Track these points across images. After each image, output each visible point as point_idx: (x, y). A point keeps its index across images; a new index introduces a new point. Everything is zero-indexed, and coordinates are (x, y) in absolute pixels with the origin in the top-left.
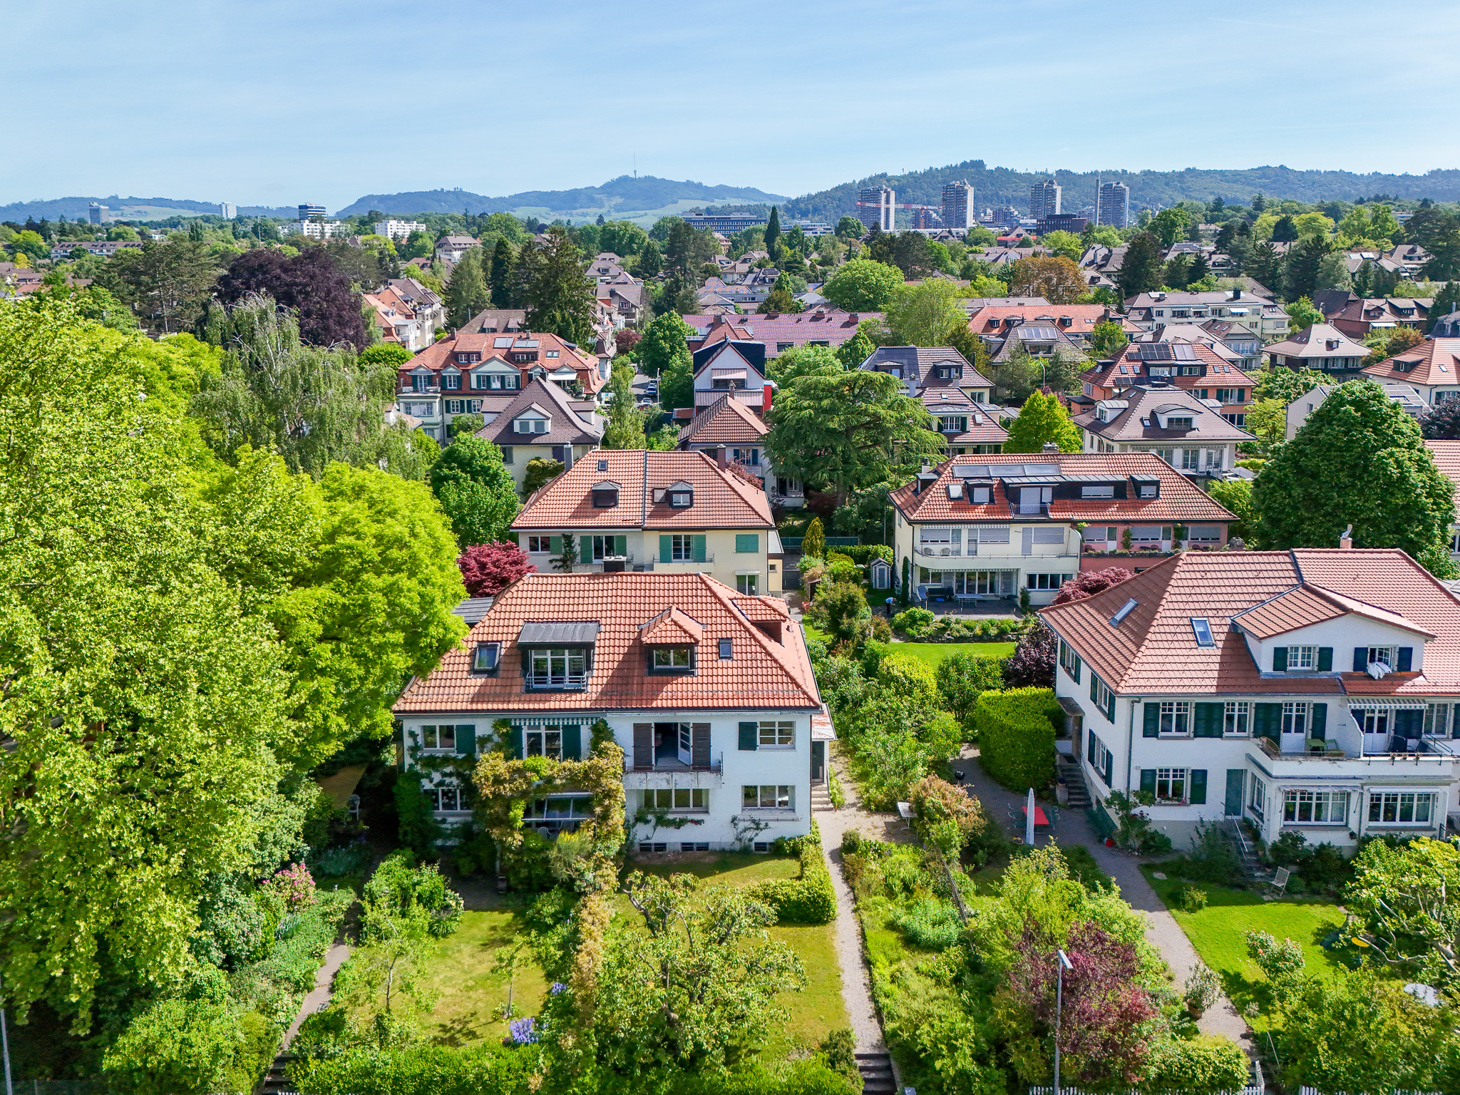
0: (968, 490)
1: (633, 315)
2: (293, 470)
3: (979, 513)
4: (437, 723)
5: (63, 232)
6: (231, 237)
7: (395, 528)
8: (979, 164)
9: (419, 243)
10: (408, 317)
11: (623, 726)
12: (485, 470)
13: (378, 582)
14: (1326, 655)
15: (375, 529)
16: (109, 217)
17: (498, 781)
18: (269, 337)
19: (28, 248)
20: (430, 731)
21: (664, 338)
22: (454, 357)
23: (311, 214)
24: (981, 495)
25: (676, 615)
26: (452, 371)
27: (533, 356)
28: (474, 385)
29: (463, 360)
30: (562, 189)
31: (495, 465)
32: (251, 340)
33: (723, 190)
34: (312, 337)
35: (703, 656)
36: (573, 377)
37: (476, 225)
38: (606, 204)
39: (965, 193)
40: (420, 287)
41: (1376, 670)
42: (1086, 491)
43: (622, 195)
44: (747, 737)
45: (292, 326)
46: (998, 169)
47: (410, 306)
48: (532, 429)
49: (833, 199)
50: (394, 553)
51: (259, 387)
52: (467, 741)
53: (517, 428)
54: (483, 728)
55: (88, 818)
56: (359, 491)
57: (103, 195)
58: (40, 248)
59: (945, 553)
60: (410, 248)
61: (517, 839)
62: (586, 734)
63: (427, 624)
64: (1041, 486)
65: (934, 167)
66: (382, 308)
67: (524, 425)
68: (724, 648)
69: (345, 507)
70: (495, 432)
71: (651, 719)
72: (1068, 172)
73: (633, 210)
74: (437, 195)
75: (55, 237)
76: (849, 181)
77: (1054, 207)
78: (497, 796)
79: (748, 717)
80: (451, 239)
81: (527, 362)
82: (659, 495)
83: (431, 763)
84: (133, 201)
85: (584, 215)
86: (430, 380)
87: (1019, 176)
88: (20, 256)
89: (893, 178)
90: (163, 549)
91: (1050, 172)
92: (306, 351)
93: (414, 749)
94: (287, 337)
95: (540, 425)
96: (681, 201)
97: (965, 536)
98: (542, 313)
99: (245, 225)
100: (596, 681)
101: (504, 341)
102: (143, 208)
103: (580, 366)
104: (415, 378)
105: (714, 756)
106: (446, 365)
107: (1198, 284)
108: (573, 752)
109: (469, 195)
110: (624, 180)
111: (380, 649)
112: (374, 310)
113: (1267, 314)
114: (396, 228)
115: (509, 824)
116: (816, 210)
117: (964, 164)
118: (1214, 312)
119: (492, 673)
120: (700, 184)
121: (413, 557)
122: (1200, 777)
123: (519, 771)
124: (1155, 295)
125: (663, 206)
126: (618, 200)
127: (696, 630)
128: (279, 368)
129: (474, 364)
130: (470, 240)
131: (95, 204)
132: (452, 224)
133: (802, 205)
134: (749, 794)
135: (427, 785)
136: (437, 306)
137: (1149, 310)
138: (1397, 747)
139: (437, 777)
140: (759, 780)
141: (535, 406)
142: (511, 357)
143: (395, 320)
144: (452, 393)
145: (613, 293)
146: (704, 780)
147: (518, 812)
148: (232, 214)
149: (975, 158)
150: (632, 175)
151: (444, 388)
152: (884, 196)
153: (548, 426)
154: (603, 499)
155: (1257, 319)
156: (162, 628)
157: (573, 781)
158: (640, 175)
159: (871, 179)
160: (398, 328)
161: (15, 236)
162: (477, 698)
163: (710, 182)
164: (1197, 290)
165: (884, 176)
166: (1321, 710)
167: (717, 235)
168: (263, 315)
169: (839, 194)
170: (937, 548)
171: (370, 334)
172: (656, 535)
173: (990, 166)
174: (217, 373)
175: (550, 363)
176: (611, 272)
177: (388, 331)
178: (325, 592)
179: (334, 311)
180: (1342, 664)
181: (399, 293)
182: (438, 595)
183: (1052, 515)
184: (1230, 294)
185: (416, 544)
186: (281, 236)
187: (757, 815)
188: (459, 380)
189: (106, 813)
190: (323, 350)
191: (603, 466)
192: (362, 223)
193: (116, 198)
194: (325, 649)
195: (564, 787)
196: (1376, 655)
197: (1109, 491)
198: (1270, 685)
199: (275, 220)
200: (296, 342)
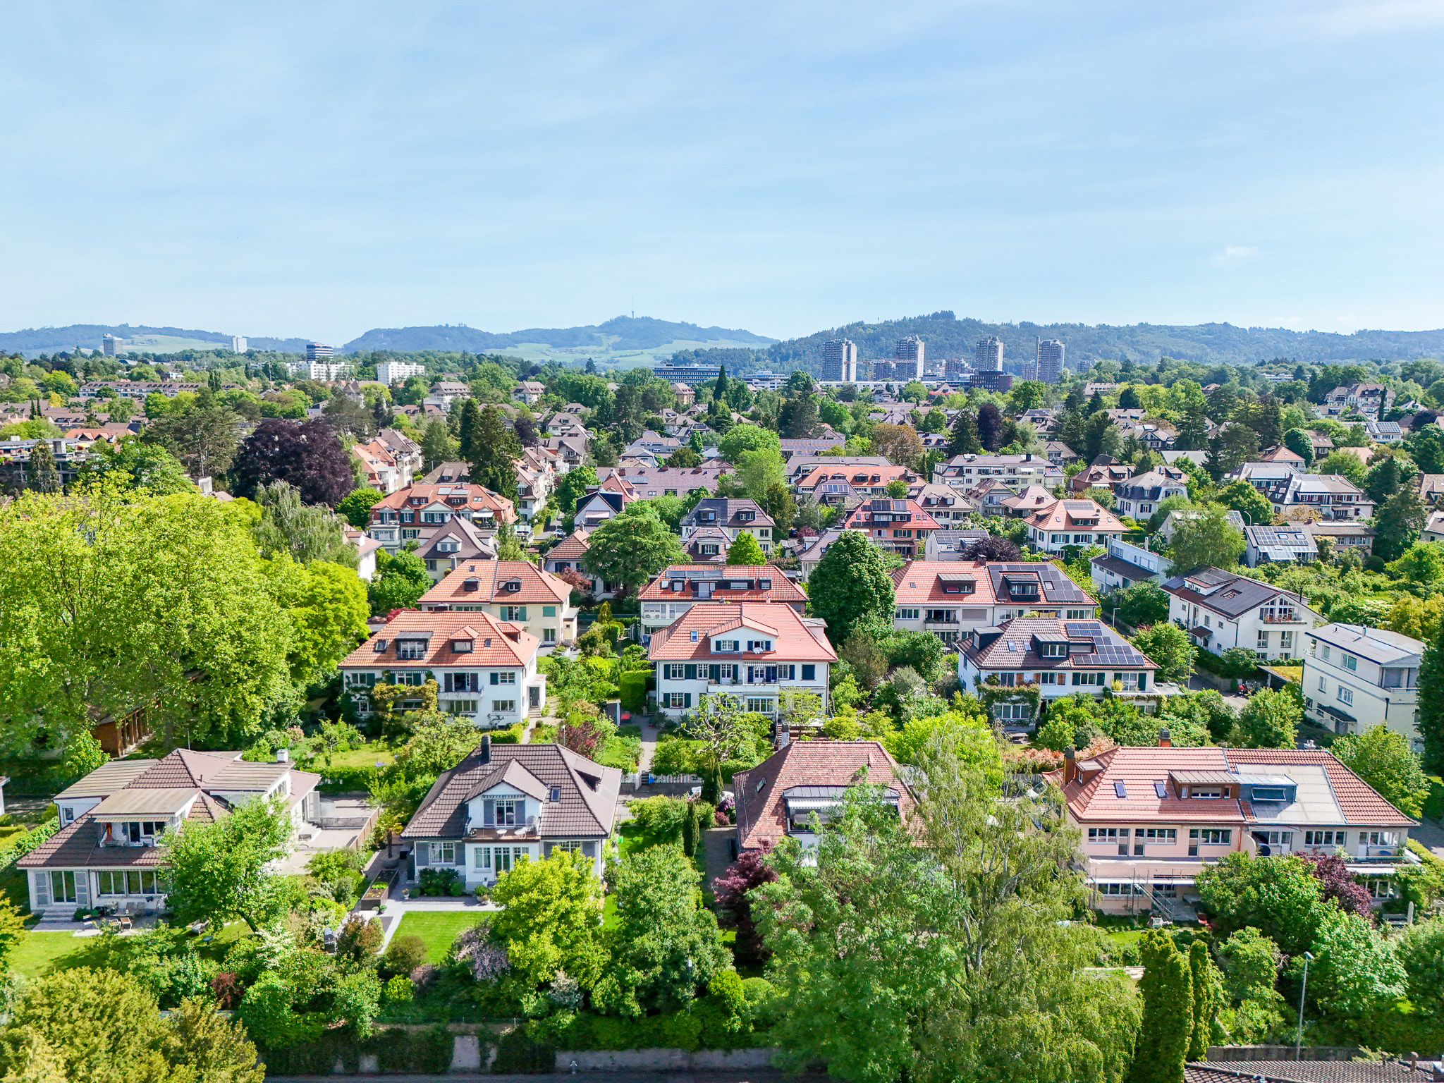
0: (672, 584)
1: (578, 462)
2: (295, 561)
3: (676, 596)
4: (359, 672)
5: (87, 371)
6: (244, 378)
7: (340, 586)
8: (949, 315)
9: (414, 388)
10: (391, 464)
11: (440, 675)
12: (413, 573)
13: (331, 607)
14: (736, 644)
15: (331, 586)
16: (122, 348)
17: (382, 693)
18: (286, 502)
19: (59, 388)
20: (355, 676)
21: (575, 486)
22: (410, 500)
23: (318, 354)
24: (678, 586)
25: (467, 628)
26: (408, 510)
27: (464, 501)
28: (423, 520)
29: (415, 502)
30: (563, 328)
31: (421, 570)
32: (277, 502)
33: (716, 333)
34: (308, 502)
35: (478, 645)
36: (490, 515)
37: (470, 367)
38: (605, 342)
39: (916, 348)
40: (403, 438)
41: (757, 650)
42: (733, 585)
43: (621, 335)
44: (494, 679)
45: (297, 496)
46: (967, 321)
47: (392, 455)
48: (449, 549)
49: (812, 344)
50: (338, 596)
51: (279, 524)
52: (372, 680)
53: (439, 549)
54: (378, 674)
55: (228, 667)
56: (325, 572)
57: (114, 323)
58: (69, 387)
59: (657, 617)
60: (405, 394)
61: (389, 716)
62: (423, 677)
63: (351, 624)
64: (709, 582)
65: (908, 317)
66: (370, 457)
67: (444, 546)
68: (488, 642)
69: (317, 578)
70: (424, 551)
71: (453, 671)
72: (1031, 325)
73: (631, 348)
74: (442, 331)
75: (80, 375)
76: (828, 328)
77: (996, 362)
78: (382, 699)
79: (495, 670)
80: (443, 385)
81: (459, 505)
82: (502, 585)
83: (356, 690)
84: (143, 330)
85: (583, 352)
86: (392, 516)
87: (985, 326)
88: (53, 394)
89: (869, 326)
90: (249, 586)
91: (1014, 323)
92: (304, 509)
93: (349, 683)
94: (294, 502)
95: (454, 546)
96: (675, 342)
97: (668, 609)
98: (479, 469)
99: (256, 359)
100: (428, 656)
101: (445, 490)
102: (153, 337)
103: (495, 507)
104: (382, 514)
105: (479, 687)
106: (404, 506)
107: (1006, 449)
108: (418, 682)
109: (473, 331)
110: (622, 319)
111: (331, 632)
112: (360, 460)
113: (1049, 472)
114: (396, 371)
115: (385, 710)
116: (796, 355)
117: (936, 316)
118: (1010, 471)
119: (383, 652)
120: (694, 325)
121: (346, 598)
122: (688, 696)
123: (392, 690)
124: (968, 456)
125: (659, 345)
126: (616, 339)
127: (474, 634)
128: (290, 516)
129: (424, 505)
130: (460, 385)
131: (109, 336)
132: (450, 364)
133: (784, 350)
134: (496, 704)
135: (354, 700)
136: (415, 455)
137: (961, 468)
138: (768, 680)
139: (358, 696)
140: (501, 698)
141: (451, 535)
142: (449, 501)
143: (378, 467)
144: (408, 525)
145: (561, 444)
146: (473, 696)
147: (390, 705)
148: (243, 348)
149: (947, 309)
150: (630, 316)
151: (402, 521)
152: (845, 348)
153: (459, 547)
154: (470, 586)
155: (1041, 476)
156: (250, 609)
157: (415, 694)
158: (638, 315)
159: (848, 327)
160: (380, 474)
161: (46, 375)
162: (377, 661)
163: (704, 324)
164: (1004, 453)
165: (860, 324)
166: (736, 667)
167: (681, 386)
168: (283, 491)
169: (818, 340)
170: (652, 615)
171: (357, 480)
172: (499, 606)
173: (959, 317)
174: (259, 518)
175: (475, 505)
176: (571, 423)
177: (372, 476)
178: (309, 610)
179: (329, 464)
180: (743, 648)
181: (384, 444)
182: (355, 612)
183: (713, 597)
184: (1024, 457)
185: (347, 593)
186: (290, 375)
187: (499, 713)
188: (412, 516)
189: (235, 665)
190: (312, 507)
191: (472, 569)
192: (366, 364)
193: (126, 326)
194: (309, 631)
195: (411, 697)
196: (757, 644)
197: (745, 585)
198: (715, 657)
199: (284, 355)
200: (299, 503)
